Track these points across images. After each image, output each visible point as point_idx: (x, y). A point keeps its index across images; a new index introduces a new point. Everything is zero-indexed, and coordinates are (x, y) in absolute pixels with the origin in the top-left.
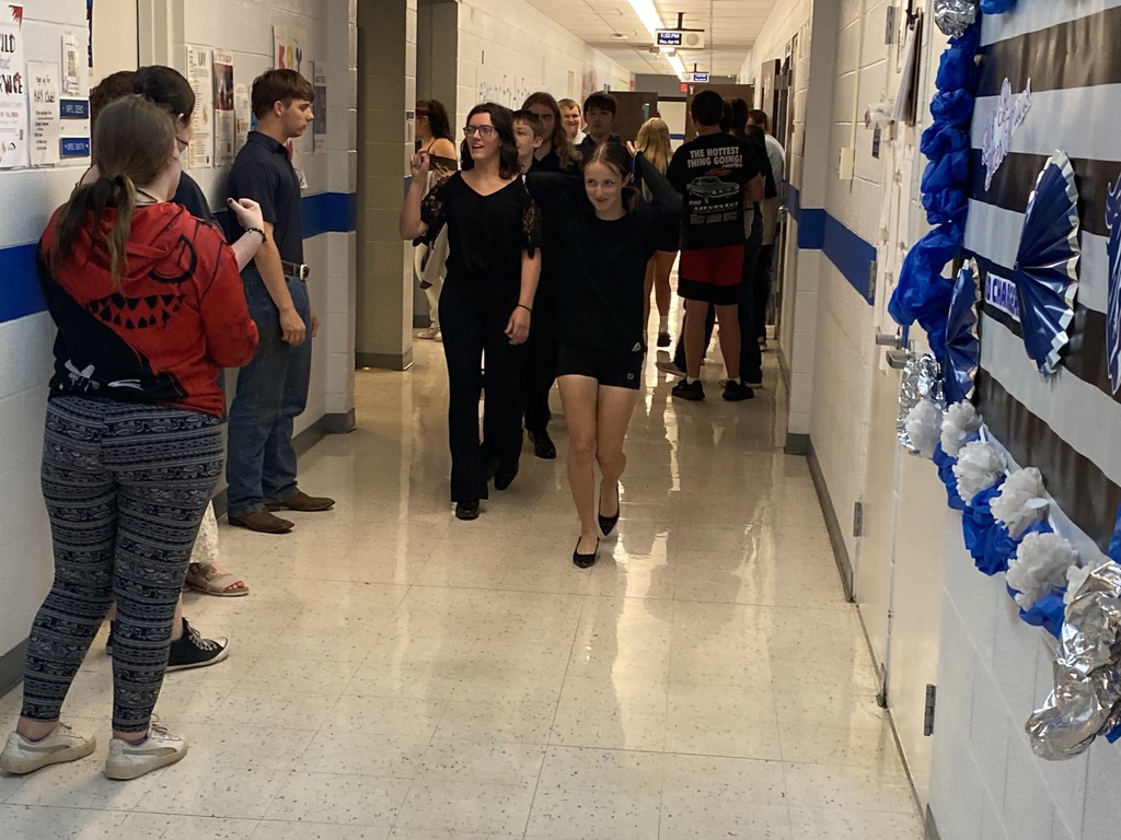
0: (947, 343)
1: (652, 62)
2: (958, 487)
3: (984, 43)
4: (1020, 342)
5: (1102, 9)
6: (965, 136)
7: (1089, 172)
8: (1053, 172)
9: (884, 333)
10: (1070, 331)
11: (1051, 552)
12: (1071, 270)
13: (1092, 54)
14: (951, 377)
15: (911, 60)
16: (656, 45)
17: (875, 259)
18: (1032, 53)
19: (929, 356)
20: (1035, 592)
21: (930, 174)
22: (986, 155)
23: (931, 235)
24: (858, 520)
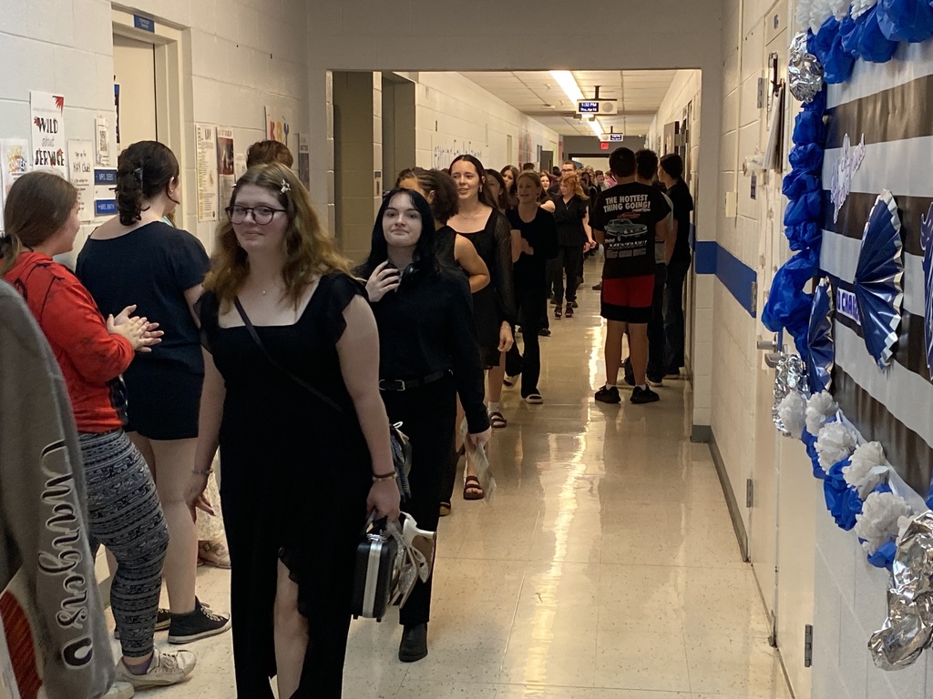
0: (809, 345)
1: (576, 126)
2: (819, 460)
3: (829, 107)
4: (862, 341)
5: (913, 78)
6: (817, 180)
7: (908, 205)
8: (882, 206)
9: (764, 340)
10: (899, 331)
11: (889, 507)
12: (897, 284)
13: (907, 114)
14: (813, 372)
15: (777, 120)
16: (578, 113)
17: (755, 280)
18: (864, 113)
19: (796, 356)
20: (878, 540)
21: (791, 211)
22: (834, 195)
23: (794, 259)
24: (750, 494)
